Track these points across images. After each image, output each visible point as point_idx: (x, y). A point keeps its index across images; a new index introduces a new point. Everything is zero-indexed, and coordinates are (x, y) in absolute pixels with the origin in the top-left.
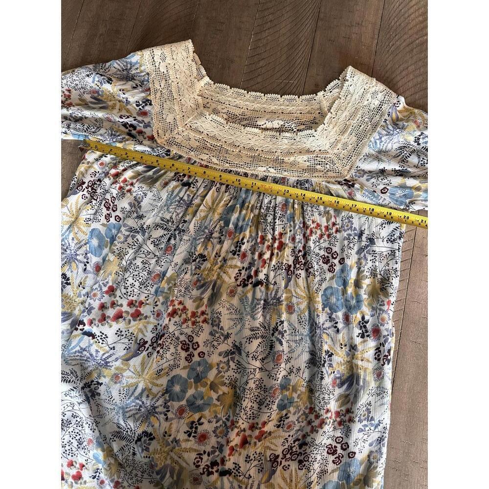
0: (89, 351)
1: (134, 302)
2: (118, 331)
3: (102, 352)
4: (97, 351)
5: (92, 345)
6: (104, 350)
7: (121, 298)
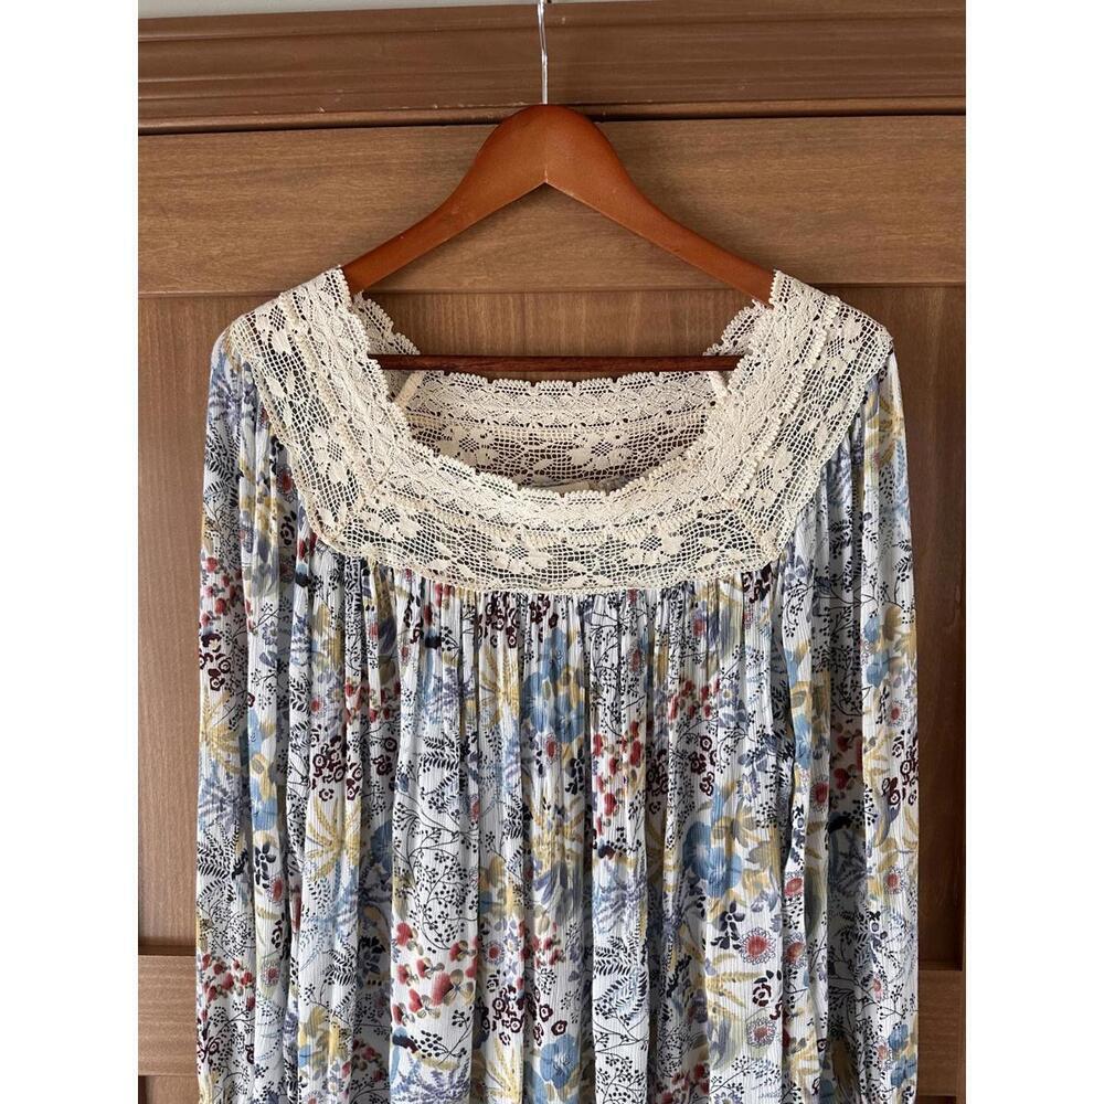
0: (420, 1083)
1: (461, 946)
2: (454, 1017)
3: (446, 1074)
4: (436, 1074)
5: (417, 1066)
6: (447, 1067)
7: (434, 952)
